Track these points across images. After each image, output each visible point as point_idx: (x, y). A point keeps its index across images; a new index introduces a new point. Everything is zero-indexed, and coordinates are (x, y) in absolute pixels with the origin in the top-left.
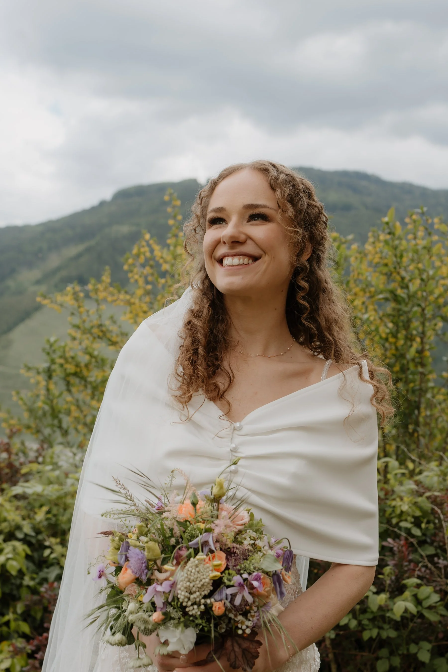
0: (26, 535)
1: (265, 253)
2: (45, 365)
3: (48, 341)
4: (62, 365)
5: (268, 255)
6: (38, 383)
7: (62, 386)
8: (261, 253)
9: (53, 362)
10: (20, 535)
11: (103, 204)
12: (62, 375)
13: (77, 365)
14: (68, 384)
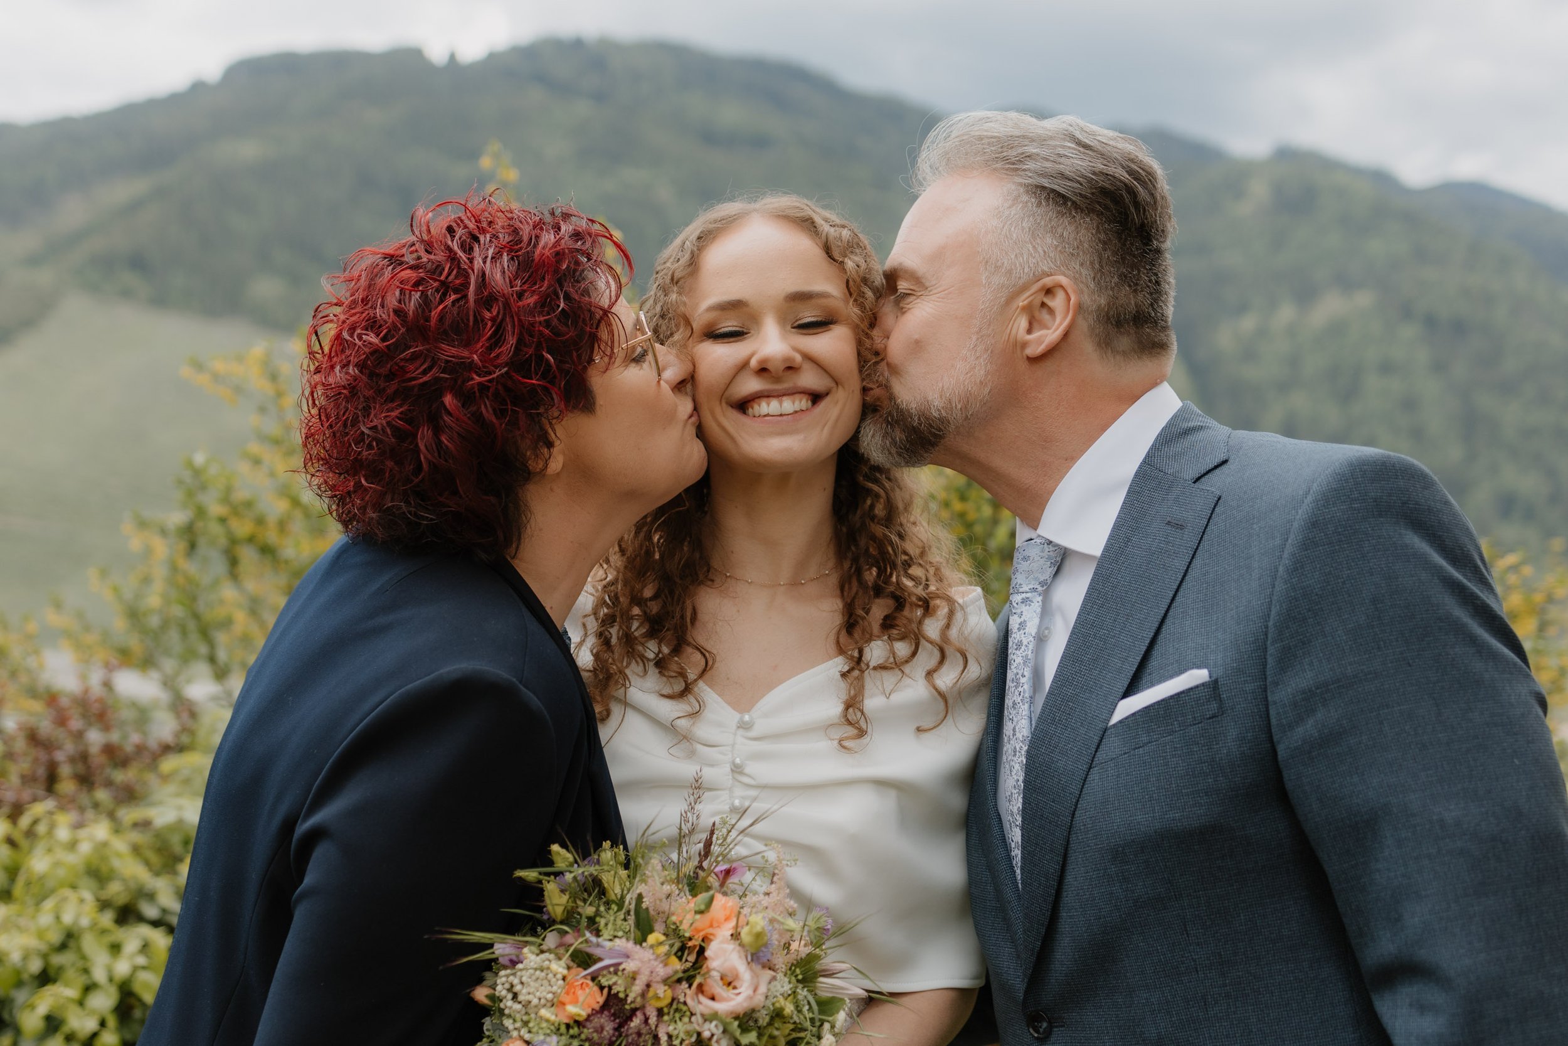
0: (164, 911)
1: (837, 384)
2: (177, 518)
3: (190, 464)
4: (223, 520)
5: (843, 387)
6: (148, 552)
7: (219, 566)
8: (833, 385)
9: (201, 512)
10: (150, 911)
11: (198, 88)
12: (223, 541)
13: (260, 521)
14: (233, 562)
